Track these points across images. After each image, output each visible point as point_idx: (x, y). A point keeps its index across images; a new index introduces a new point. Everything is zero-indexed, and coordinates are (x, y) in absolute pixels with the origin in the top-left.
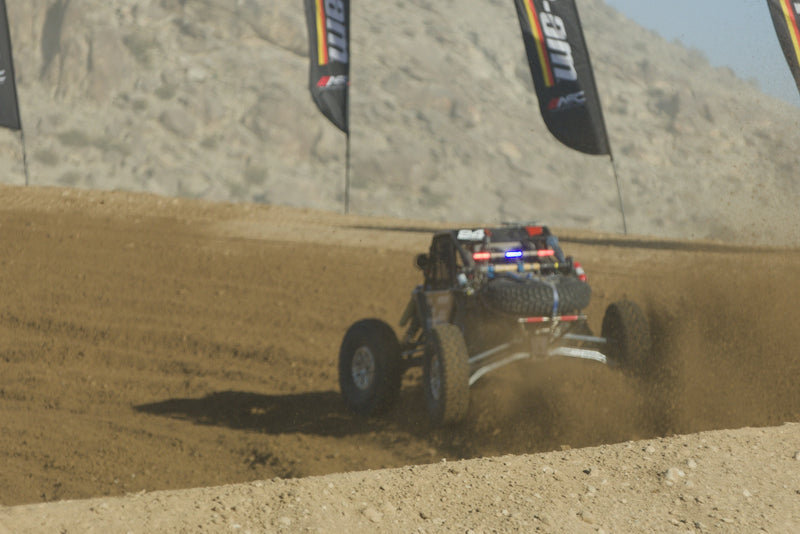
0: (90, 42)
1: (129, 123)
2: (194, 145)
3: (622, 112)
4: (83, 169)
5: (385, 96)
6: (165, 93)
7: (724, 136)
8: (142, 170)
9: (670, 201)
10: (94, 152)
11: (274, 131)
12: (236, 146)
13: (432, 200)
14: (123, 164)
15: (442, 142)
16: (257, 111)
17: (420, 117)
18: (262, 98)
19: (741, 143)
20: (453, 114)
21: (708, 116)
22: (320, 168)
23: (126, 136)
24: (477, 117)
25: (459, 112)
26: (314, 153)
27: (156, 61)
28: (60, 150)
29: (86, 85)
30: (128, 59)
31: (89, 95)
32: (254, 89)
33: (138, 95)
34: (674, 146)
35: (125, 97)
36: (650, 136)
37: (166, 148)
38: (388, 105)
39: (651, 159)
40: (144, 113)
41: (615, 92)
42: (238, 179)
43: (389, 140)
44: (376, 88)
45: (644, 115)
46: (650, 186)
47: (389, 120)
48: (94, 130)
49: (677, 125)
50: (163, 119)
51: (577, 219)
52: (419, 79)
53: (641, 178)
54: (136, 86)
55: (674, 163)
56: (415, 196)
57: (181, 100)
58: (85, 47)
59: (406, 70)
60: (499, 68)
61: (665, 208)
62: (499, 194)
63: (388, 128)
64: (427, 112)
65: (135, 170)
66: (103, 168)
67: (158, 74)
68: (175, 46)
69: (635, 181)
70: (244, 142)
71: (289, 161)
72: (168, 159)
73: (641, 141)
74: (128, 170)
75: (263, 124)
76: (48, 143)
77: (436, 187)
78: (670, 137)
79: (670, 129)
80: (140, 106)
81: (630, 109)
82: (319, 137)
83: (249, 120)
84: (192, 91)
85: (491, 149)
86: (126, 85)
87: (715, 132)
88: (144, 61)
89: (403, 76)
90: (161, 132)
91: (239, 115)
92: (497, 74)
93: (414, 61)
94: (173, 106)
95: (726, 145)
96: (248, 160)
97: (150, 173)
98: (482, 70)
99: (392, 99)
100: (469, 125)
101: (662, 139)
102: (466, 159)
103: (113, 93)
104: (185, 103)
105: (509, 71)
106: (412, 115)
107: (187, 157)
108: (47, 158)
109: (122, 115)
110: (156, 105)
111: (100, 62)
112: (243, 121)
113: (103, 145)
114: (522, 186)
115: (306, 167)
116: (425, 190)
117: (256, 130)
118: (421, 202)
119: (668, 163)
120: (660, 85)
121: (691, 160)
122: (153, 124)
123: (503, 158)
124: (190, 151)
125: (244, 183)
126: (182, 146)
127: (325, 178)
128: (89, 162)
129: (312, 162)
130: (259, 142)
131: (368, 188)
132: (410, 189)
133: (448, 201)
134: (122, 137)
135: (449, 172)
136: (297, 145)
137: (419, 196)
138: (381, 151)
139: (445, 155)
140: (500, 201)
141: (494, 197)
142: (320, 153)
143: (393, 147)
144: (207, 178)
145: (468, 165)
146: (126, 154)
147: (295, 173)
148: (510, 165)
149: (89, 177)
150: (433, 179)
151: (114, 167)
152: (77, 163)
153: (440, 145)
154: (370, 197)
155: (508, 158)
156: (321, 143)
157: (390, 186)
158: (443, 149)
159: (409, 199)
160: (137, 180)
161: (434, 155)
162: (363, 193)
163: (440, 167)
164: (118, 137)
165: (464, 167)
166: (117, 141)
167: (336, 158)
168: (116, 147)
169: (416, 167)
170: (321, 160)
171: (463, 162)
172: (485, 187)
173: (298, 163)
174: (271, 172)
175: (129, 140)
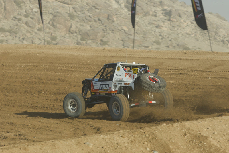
0: (5, 3)
1: (17, 25)
2: (36, 30)
3: (155, 16)
4: (5, 38)
5: (89, 14)
6: (27, 16)
7: (184, 21)
8: (21, 38)
9: (170, 40)
10: (7, 33)
11: (58, 26)
12: (47, 30)
13: (103, 43)
14: (16, 37)
15: (106, 27)
16: (53, 20)
17: (99, 20)
18: (54, 16)
19: (190, 23)
20: (108, 19)
21: (180, 16)
22: (71, 35)
23: (16, 29)
24: (115, 19)
25: (110, 18)
26: (70, 31)
27: (23, 7)
29: (4, 15)
30: (16, 7)
31: (5, 18)
32: (52, 14)
33: (19, 17)
34: (171, 25)
35: (15, 18)
36: (164, 22)
37: (28, 31)
38: (90, 16)
39: (165, 29)
40: (21, 22)
41: (153, 10)
42: (49, 39)
43: (90, 26)
44: (86, 12)
45: (162, 16)
46: (165, 36)
47: (90, 21)
48: (7, 27)
49: (171, 19)
50: (26, 23)
51: (145, 47)
52: (98, 9)
53: (162, 34)
54: (18, 14)
55: (171, 30)
56: (99, 42)
57: (31, 18)
58: (3, 4)
59: (94, 7)
60: (120, 5)
61: (169, 42)
62: (122, 40)
63: (90, 23)
64: (101, 18)
65: (19, 38)
66: (10, 38)
67: (24, 10)
68: (29, 2)
69: (160, 35)
70: (50, 29)
71: (63, 34)
72: (28, 35)
73: (161, 24)
74: (17, 38)
75: (55, 24)
77: (105, 39)
78: (169, 22)
79: (169, 20)
80: (20, 20)
81: (158, 15)
82: (71, 26)
83: (51, 23)
84: (34, 15)
85: (119, 28)
86: (15, 14)
87: (182, 21)
88: (20, 7)
89: (94, 8)
90: (26, 27)
91: (48, 22)
92: (119, 6)
93: (96, 4)
94: (29, 19)
95: (185, 24)
96: (51, 34)
97: (24, 39)
98: (115, 6)
99: (91, 15)
100: (113, 21)
101: (167, 23)
102: (113, 31)
103: (12, 17)
104: (32, 18)
105: (123, 5)
106: (97, 19)
107: (34, 34)
109: (15, 22)
110: (24, 19)
111: (8, 8)
112: (49, 23)
113: (9, 31)
114: (129, 38)
115: (68, 35)
116: (101, 40)
117: (53, 25)
118: (100, 44)
119: (169, 30)
120: (166, 8)
121: (176, 29)
122: (24, 25)
123: (123, 31)
124: (35, 32)
125: (50, 41)
126: (32, 31)
127: (73, 38)
128: (6, 36)
129: (69, 34)
130: (54, 29)
131: (85, 41)
132: (97, 40)
133: (108, 43)
134: (15, 29)
135: (108, 35)
136: (65, 29)
137: (100, 42)
138: (88, 30)
139: (107, 30)
140: (123, 43)
141: (121, 42)
142: (71, 31)
143: (92, 29)
144: (40, 40)
145: (113, 33)
146: (17, 34)
147: (65, 37)
148: (125, 32)
149: (7, 40)
150: (104, 37)
151: (13, 37)
152: (3, 37)
153: (105, 28)
154: (86, 43)
155: (124, 30)
156: (71, 28)
157: (92, 40)
158: (106, 29)
159: (97, 43)
160: (20, 41)
161: (104, 30)
162: (84, 42)
163: (105, 34)
164: (14, 29)
165: (112, 34)
166: (13, 30)
167: (76, 33)
168: (13, 32)
169: (99, 34)
170: (72, 33)
171: (112, 32)
172: (118, 39)
173: (65, 34)
174: (58, 37)
175: (17, 30)
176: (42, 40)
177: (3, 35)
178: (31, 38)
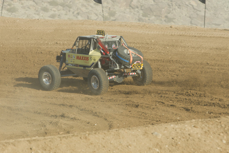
2: (92, 4)
4: (57, 13)
8: (76, 13)
10: (60, 7)
13: (169, 20)
14: (69, 11)
22: (132, 10)
26: (130, 6)
28: (50, 7)
37: (83, 5)
48: (59, 0)
51: (216, 24)
56: (163, 19)
62: (190, 17)
65: (73, 13)
66: (63, 12)
70: (108, 3)
71: (122, 9)
72: (84, 9)
74: (71, 13)
76: (45, 5)
77: (170, 16)
82: (132, 0)
85: (187, 3)
96: (109, 9)
97: (78, 14)
102: (179, 6)
107: (90, 8)
108: (45, 10)
113: (63, 5)
114: (198, 15)
115: (128, 10)
116: (166, 17)
118: (165, 21)
123: (191, 6)
124: (91, 6)
125: (108, 16)
126: (88, 5)
127: (134, 14)
128: (58, 10)
129: (130, 9)
130: (113, 3)
131: (148, 17)
132: (161, 17)
133: (174, 20)
134: (69, 2)
135: (174, 11)
136: (125, 4)
137: (165, 19)
138: (152, 5)
139: (172, 6)
140: (191, 20)
141: (188, 18)
142: (132, 6)
143: (155, 3)
144: (97, 15)
145: (180, 8)
146: (70, 8)
147: (125, 13)
148: (194, 8)
149: (59, 15)
150: (169, 13)
151: (67, 12)
152: (55, 11)
153: (171, 2)
154: (149, 19)
155: (193, 6)
156: (132, 2)
157: (155, 16)
158: (172, 4)
159: (161, 20)
160: (74, 16)
161: (169, 5)
162: (147, 19)
163: (171, 9)
164: (67, 2)
165: (178, 9)
166: (67, 4)
167: (137, 7)
168: (67, 6)
169: (163, 9)
170: (133, 8)
171: (178, 8)
172: (186, 15)
173: (125, 9)
174: (117, 12)
175: (71, 3)
176: (98, 15)
177: (55, 9)
178: (87, 13)
